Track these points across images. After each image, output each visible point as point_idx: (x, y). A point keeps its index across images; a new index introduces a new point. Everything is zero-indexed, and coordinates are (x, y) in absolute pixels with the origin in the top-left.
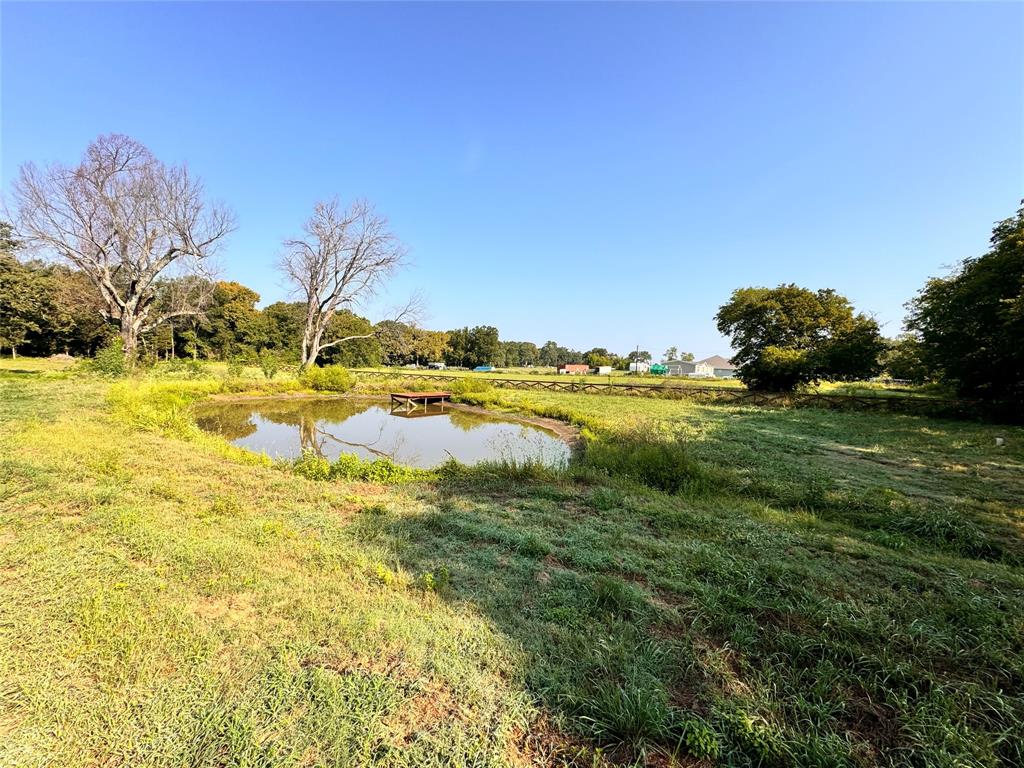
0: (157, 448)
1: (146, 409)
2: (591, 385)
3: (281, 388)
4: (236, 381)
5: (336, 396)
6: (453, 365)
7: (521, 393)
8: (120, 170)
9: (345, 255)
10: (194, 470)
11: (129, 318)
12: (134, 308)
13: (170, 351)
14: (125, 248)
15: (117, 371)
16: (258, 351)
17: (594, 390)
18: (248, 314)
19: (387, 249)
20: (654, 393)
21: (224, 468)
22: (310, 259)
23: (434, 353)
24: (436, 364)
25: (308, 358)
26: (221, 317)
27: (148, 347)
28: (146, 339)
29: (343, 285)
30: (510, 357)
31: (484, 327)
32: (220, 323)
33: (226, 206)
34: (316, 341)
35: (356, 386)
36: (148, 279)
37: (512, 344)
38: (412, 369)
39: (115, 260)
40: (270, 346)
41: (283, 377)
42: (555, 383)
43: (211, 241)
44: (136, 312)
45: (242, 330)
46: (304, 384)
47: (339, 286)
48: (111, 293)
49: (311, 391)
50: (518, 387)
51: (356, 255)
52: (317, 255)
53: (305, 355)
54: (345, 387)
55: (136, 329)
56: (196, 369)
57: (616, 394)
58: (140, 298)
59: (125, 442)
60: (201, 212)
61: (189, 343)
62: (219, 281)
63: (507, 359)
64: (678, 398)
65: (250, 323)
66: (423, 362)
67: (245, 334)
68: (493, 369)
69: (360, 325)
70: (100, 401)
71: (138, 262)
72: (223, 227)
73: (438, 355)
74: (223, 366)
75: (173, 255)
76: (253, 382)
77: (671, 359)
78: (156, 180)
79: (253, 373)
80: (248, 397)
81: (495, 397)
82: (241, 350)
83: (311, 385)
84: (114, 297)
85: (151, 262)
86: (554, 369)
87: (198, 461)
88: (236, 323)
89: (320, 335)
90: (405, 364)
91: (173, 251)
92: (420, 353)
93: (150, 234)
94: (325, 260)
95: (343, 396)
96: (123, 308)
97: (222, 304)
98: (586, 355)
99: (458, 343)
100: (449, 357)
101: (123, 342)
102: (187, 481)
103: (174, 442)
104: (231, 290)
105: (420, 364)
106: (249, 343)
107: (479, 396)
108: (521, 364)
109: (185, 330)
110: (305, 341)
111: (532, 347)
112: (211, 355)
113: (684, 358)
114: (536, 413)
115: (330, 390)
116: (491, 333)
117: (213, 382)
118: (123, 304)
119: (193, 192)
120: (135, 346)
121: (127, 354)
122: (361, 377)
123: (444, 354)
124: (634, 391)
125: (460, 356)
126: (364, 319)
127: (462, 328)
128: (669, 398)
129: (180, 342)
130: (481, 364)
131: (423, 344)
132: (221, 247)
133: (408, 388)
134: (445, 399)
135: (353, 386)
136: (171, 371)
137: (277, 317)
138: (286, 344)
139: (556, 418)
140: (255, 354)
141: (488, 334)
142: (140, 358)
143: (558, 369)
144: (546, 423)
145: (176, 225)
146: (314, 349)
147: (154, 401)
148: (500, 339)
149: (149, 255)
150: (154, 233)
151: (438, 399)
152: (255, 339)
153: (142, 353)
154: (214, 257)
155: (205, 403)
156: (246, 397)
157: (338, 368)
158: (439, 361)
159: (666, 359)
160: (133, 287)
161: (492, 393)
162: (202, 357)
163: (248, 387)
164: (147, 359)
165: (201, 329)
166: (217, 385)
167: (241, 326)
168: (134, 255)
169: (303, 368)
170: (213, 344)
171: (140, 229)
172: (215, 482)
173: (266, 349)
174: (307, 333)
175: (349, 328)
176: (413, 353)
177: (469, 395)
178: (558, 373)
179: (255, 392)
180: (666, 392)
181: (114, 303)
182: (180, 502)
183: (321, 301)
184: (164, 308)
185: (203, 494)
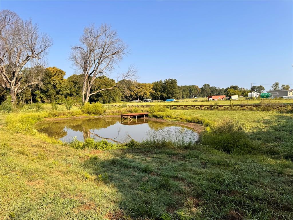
0: (21, 138)
1: (19, 124)
2: (221, 106)
3: (73, 114)
4: (55, 112)
5: (97, 116)
6: (155, 99)
7: (183, 111)
8: (7, 25)
9: (98, 51)
10: (33, 146)
11: (13, 87)
12: (15, 83)
13: (30, 100)
14: (10, 58)
15: (9, 110)
16: (66, 98)
17: (222, 108)
18: (61, 81)
19: (117, 46)
20: (255, 108)
21: (44, 145)
22: (84, 55)
23: (146, 94)
24: (147, 99)
25: (85, 100)
26: (50, 83)
27: (21, 99)
28: (21, 95)
29: (98, 65)
30: (185, 93)
31: (170, 79)
32: (50, 86)
33: (47, 36)
34: (88, 92)
35: (106, 112)
36: (19, 70)
37: (186, 87)
38: (136, 103)
39: (6, 63)
40: (71, 95)
41: (75, 109)
42: (202, 106)
43: (42, 51)
44: (15, 85)
45: (59, 89)
46: (83, 111)
47: (97, 66)
48: (6, 77)
49: (86, 115)
50: (183, 108)
51: (103, 51)
52: (86, 52)
53: (84, 99)
54: (101, 112)
55: (16, 91)
56: (39, 107)
57: (234, 110)
58: (17, 78)
59: (11, 136)
60: (38, 40)
61: (38, 96)
62: (48, 67)
63: (183, 94)
64: (268, 110)
65: (61, 86)
66: (141, 98)
67: (60, 90)
68: (175, 100)
69: (110, 82)
70: (3, 122)
71: (15, 63)
72: (47, 45)
73: (148, 95)
74: (50, 106)
75: (28, 59)
76: (62, 112)
77: (275, 89)
78: (20, 28)
79: (62, 108)
80: (60, 119)
81: (168, 114)
82: (58, 98)
83: (86, 112)
84: (7, 79)
85: (20, 62)
86: (206, 98)
87: (35, 143)
88: (56, 86)
89: (89, 89)
90: (133, 100)
91: (28, 57)
92: (139, 94)
93: (19, 51)
94: (90, 54)
95: (101, 116)
96: (10, 83)
97: (50, 77)
98: (226, 90)
99: (157, 88)
100: (153, 95)
101: (11, 98)
102: (30, 149)
103: (28, 136)
104: (54, 71)
105: (140, 100)
106: (62, 95)
107: (161, 114)
108: (191, 97)
109: (36, 91)
110: (83, 92)
111: (196, 88)
112: (46, 101)
113: (284, 88)
114: (187, 120)
115: (95, 114)
116: (173, 82)
117: (46, 113)
118: (10, 82)
119: (35, 31)
120: (16, 98)
121: (13, 103)
122: (109, 107)
123: (151, 94)
124: (244, 108)
125: (158, 95)
126: (112, 80)
127: (159, 81)
128: (263, 111)
129: (34, 95)
130: (169, 98)
131: (141, 90)
132: (46, 54)
133: (129, 111)
134: (145, 116)
135: (105, 112)
136: (29, 109)
137: (73, 81)
138: (77, 94)
139: (196, 123)
140: (65, 99)
141: (172, 83)
142: (18, 103)
143: (208, 99)
144: (191, 125)
145: (28, 46)
146: (88, 96)
147: (23, 122)
148: (178, 85)
149: (19, 60)
150: (20, 50)
151: (142, 116)
152: (64, 92)
153: (19, 102)
154: (43, 58)
155: (42, 122)
156: (59, 118)
157: (98, 104)
158: (149, 98)
159: (273, 89)
160: (14, 74)
161: (168, 112)
162: (43, 102)
163: (59, 114)
164: (20, 104)
165: (42, 89)
166: (47, 114)
167: (58, 87)
168: (14, 60)
169: (83, 105)
170: (47, 96)
171: (15, 49)
172: (40, 149)
173: (69, 97)
174: (84, 88)
175: (105, 85)
176: (136, 95)
177: (157, 113)
178: (208, 100)
179: (62, 116)
180: (262, 107)
181: (7, 81)
182: (27, 156)
183: (89, 73)
184: (27, 81)
185: (35, 154)
